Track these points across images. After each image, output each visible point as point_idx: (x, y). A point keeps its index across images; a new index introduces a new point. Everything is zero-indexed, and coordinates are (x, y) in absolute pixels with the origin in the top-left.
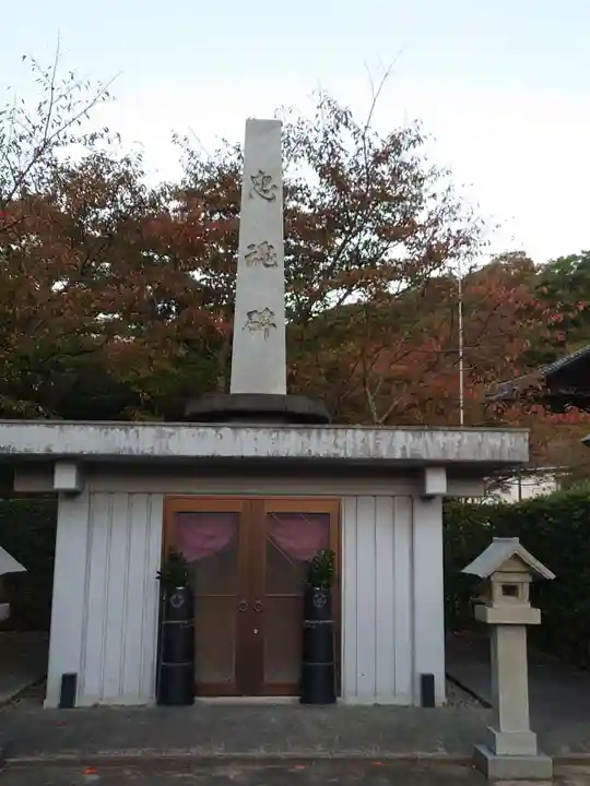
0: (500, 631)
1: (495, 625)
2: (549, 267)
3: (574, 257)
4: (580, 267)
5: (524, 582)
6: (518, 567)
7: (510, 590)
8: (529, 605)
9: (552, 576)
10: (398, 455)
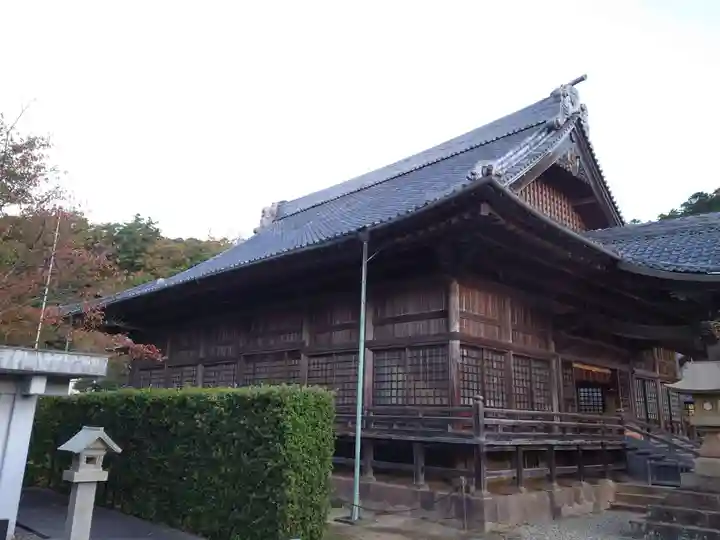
0: (80, 486)
1: (77, 483)
2: (100, 228)
3: (117, 225)
4: (121, 232)
5: (101, 455)
6: (100, 445)
7: (90, 460)
8: (101, 469)
9: (119, 450)
10: (16, 367)
